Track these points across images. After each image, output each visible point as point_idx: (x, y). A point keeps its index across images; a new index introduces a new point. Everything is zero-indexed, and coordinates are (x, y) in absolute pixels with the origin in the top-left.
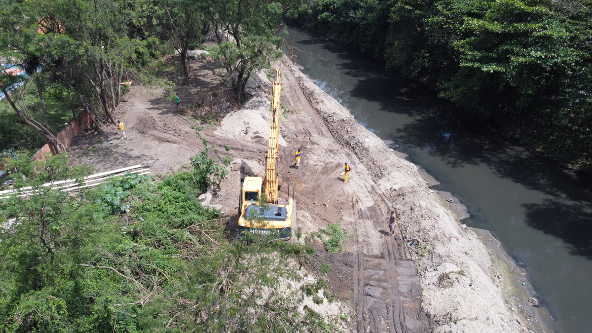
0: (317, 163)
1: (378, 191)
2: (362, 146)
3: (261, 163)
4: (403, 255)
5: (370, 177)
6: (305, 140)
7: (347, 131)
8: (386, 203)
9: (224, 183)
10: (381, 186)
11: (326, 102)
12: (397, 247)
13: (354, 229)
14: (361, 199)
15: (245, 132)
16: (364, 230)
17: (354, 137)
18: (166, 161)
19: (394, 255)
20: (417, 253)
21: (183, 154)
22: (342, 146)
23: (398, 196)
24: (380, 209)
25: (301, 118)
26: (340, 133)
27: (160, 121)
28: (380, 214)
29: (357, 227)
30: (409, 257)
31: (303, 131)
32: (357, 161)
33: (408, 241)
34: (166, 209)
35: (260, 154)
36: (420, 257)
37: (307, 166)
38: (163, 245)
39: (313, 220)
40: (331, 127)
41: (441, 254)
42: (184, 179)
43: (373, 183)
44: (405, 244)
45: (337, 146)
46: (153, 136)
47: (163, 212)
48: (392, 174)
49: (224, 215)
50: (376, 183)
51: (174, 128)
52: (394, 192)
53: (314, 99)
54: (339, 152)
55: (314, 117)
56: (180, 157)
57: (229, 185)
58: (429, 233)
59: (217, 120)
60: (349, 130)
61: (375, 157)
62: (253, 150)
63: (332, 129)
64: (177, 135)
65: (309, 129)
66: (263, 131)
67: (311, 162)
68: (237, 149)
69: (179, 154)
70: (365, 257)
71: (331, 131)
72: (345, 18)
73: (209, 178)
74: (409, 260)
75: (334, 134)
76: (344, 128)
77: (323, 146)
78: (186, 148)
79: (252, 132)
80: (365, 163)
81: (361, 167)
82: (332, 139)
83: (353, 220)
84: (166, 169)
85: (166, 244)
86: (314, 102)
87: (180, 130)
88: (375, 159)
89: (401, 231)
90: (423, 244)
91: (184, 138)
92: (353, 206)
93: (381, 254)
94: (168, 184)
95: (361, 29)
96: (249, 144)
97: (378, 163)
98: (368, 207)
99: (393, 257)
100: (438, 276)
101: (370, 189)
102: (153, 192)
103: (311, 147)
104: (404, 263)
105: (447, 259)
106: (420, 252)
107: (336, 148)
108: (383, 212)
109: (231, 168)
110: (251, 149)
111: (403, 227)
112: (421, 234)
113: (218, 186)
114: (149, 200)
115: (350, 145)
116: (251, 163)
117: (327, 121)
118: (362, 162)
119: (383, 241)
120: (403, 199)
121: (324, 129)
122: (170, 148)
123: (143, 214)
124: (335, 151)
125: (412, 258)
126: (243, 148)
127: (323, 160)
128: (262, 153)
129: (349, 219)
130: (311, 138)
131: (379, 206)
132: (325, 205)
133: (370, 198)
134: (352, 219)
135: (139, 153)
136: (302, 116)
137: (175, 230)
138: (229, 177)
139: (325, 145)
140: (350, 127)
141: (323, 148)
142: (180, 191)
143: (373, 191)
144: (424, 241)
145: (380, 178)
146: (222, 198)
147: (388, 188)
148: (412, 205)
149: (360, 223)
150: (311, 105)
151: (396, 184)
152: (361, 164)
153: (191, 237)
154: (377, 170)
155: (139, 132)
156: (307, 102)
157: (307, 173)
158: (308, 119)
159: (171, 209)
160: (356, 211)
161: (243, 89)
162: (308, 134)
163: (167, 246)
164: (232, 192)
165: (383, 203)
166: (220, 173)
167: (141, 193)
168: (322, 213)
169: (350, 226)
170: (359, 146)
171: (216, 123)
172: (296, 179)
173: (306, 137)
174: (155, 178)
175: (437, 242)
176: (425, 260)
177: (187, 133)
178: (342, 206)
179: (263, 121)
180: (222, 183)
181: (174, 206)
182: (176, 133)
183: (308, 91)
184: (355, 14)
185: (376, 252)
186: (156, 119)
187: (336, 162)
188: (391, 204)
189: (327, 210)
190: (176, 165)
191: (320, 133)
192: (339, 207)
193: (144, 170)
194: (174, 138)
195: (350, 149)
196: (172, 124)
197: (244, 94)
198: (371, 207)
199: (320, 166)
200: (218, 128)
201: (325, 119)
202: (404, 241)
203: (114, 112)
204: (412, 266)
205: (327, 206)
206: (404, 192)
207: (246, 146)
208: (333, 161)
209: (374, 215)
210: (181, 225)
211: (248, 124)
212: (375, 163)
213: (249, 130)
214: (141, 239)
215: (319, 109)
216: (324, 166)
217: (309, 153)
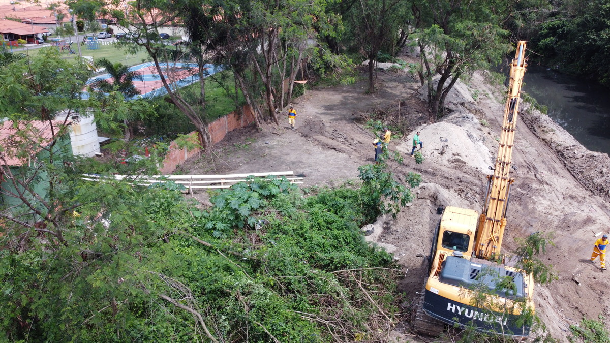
0: (551, 211)
3: (463, 195)
6: (528, 176)
7: (601, 172)
9: (404, 213)
11: (557, 132)
15: (440, 152)
18: (327, 172)
21: (351, 168)
22: (590, 193)
25: (521, 148)
26: (586, 174)
27: (330, 126)
31: (525, 164)
34: (310, 235)
35: (460, 184)
37: (534, 213)
38: (293, 292)
39: (557, 306)
40: (570, 165)
42: (345, 198)
45: (581, 192)
46: (318, 141)
47: (305, 239)
49: (398, 263)
51: (345, 135)
53: (539, 127)
54: (588, 201)
55: (541, 149)
56: (346, 170)
57: (411, 218)
59: (403, 133)
60: (605, 170)
62: (450, 177)
63: (573, 168)
64: (348, 144)
65: (534, 163)
66: (466, 154)
67: (540, 208)
68: (426, 172)
69: (345, 166)
71: (570, 169)
72: (582, 41)
73: (383, 202)
75: (575, 175)
76: (596, 167)
77: (559, 189)
78: (357, 160)
79: (451, 152)
82: (573, 181)
84: (324, 182)
85: (298, 291)
86: (539, 130)
87: (352, 139)
91: (355, 149)
94: (323, 201)
95: (605, 54)
96: (443, 168)
102: (300, 208)
103: (538, 187)
107: (581, 194)
109: (417, 193)
110: (447, 175)
113: (394, 216)
114: (290, 217)
115: (607, 193)
116: (448, 192)
117: (562, 155)
121: (558, 166)
122: (335, 157)
123: (277, 235)
124: (580, 199)
126: (436, 172)
127: (560, 207)
128: (463, 183)
130: (537, 175)
132: (577, 283)
135: (296, 157)
136: (522, 146)
137: (316, 271)
138: (412, 207)
139: (561, 188)
140: (606, 167)
141: (558, 191)
142: (337, 214)
146: (398, 235)
150: (535, 134)
153: (339, 288)
155: (303, 135)
156: (527, 129)
157: (533, 224)
158: (532, 150)
159: (317, 237)
161: (441, 102)
162: (532, 169)
163: (299, 295)
164: (415, 229)
166: (401, 195)
167: (282, 206)
168: (572, 294)
171: (401, 136)
172: (516, 228)
173: (530, 173)
174: (307, 191)
177: (361, 143)
179: (469, 140)
180: (400, 213)
181: (323, 233)
182: (347, 141)
183: (529, 117)
184: (598, 35)
186: (326, 124)
187: (584, 216)
189: (580, 292)
190: (338, 178)
191: (552, 170)
192: (599, 289)
193: (297, 179)
194: (343, 146)
195: (605, 199)
196: (344, 132)
197: (442, 109)
199: (556, 217)
200: (403, 143)
201: (558, 152)
203: (280, 112)
205: (580, 284)
207: (440, 170)
208: (579, 212)
210: (329, 265)
211: (446, 141)
213: (446, 150)
214: (261, 273)
215: (549, 139)
216: (562, 217)
217: (536, 196)
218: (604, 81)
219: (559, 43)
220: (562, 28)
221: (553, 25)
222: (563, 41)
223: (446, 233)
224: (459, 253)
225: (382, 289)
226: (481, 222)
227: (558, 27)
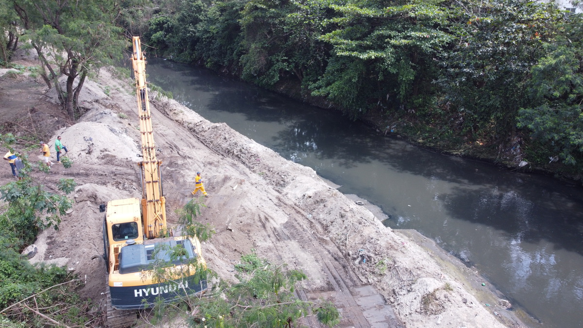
1: (287, 202)
2: (248, 153)
3: (121, 187)
4: (355, 279)
5: (270, 186)
6: (172, 155)
7: (225, 139)
8: (303, 215)
9: (66, 222)
10: (289, 196)
11: (185, 112)
12: (343, 270)
13: (277, 256)
14: (271, 215)
15: (87, 152)
16: (291, 256)
17: (236, 144)
19: (345, 282)
20: (373, 273)
22: (222, 157)
23: (315, 203)
24: (298, 223)
25: (161, 132)
26: (215, 142)
28: (301, 230)
29: (281, 253)
30: (365, 281)
31: (167, 145)
32: (247, 170)
33: (354, 259)
35: (115, 177)
36: (379, 278)
37: (185, 185)
39: (221, 254)
40: (202, 138)
41: (408, 267)
43: (277, 194)
44: (352, 264)
45: (215, 158)
48: (298, 178)
49: (75, 273)
50: (280, 193)
52: (309, 200)
53: (171, 110)
54: (222, 163)
55: (177, 129)
57: (76, 224)
58: (378, 242)
60: (227, 136)
61: (269, 163)
62: (104, 174)
63: (205, 140)
65: (175, 143)
66: (114, 148)
67: (189, 180)
68: (78, 174)
70: (308, 294)
71: (203, 141)
72: (185, 33)
73: (39, 218)
74: (366, 284)
75: (207, 145)
76: (220, 135)
77: (199, 159)
79: (98, 150)
80: (258, 171)
81: (255, 177)
82: (207, 150)
83: (271, 245)
86: (171, 114)
88: (270, 165)
89: (338, 247)
90: (377, 259)
92: (264, 226)
93: (327, 284)
95: (204, 43)
96: (95, 167)
97: (275, 169)
98: (284, 224)
99: (344, 285)
100: (419, 299)
101: (276, 201)
103: (183, 162)
104: (362, 290)
105: (419, 272)
106: (376, 270)
108: (305, 227)
109: (75, 198)
110: (100, 172)
111: (338, 241)
112: (368, 245)
113: (56, 228)
115: (233, 154)
116: (106, 188)
117: (194, 131)
118: (254, 171)
119: (321, 264)
120: (325, 206)
121: (193, 140)
124: (216, 163)
125: (370, 281)
126: (88, 172)
128: (118, 176)
129: (265, 243)
130: (180, 152)
131: (296, 221)
132: (231, 230)
133: (280, 212)
134: (269, 243)
136: (161, 130)
138: (73, 213)
139: (200, 158)
140: (227, 133)
141: (199, 162)
143: (280, 203)
144: (376, 255)
145: (283, 186)
146: (66, 245)
147: (300, 195)
148: (341, 211)
149: (282, 247)
150: (168, 118)
151: (307, 189)
152: (253, 174)
154: (276, 178)
156: (161, 115)
158: (170, 132)
160: (270, 232)
161: (75, 103)
162: (174, 148)
164: (83, 234)
165: (300, 215)
166: (58, 205)
168: (230, 241)
169: (270, 254)
170: (245, 154)
172: (175, 202)
173: (174, 152)
175: (395, 252)
176: (387, 280)
178: (250, 228)
179: (112, 135)
180: (62, 223)
183: (160, 104)
184: (196, 28)
185: (319, 282)
187: (221, 176)
188: (311, 216)
189: (234, 237)
191: (190, 145)
192: (246, 230)
195: (233, 158)
197: (78, 109)
198: (287, 223)
201: (191, 129)
202: (348, 260)
204: (375, 292)
205: (233, 230)
206: (322, 197)
207: (93, 169)
208: (218, 174)
209: (295, 233)
211: (91, 140)
212: (271, 169)
213: (92, 148)
215: (181, 119)
216: (207, 182)
217: (183, 170)
218: (209, 65)
219: (167, 36)
220: (166, 23)
221: (159, 21)
222: (170, 34)
223: (114, 227)
224: (131, 241)
225: (64, 306)
226: (143, 207)
227: (164, 23)
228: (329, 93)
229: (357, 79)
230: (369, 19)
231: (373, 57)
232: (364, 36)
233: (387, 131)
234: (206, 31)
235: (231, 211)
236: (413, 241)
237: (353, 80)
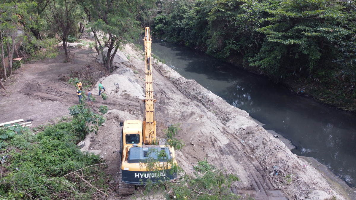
0: (175, 112)
1: (229, 131)
2: (207, 99)
3: (132, 113)
4: (270, 185)
5: (219, 120)
6: (162, 97)
7: (194, 89)
8: (238, 140)
9: (101, 130)
10: (230, 127)
11: (171, 72)
12: (262, 178)
13: (220, 164)
14: (218, 138)
15: (115, 91)
16: (229, 165)
17: (200, 93)
18: (48, 115)
19: (263, 186)
20: (282, 182)
21: (63, 109)
22: (191, 100)
23: (247, 134)
24: (235, 145)
25: (156, 82)
26: (187, 91)
27: (44, 86)
28: (237, 150)
29: (223, 163)
30: (276, 187)
31: (159, 91)
32: (206, 110)
33: (270, 172)
34: (43, 157)
35: (129, 107)
36: (286, 186)
37: (168, 115)
38: (39, 197)
39: (186, 159)
40: (180, 88)
41: (306, 182)
42: (63, 129)
43: (223, 125)
44: (268, 175)
45: (187, 100)
46: (37, 96)
47: (41, 161)
48: (237, 117)
49: (103, 159)
50: (225, 125)
51: (56, 90)
52: (243, 131)
53: (163, 70)
54: (190, 104)
55: (166, 82)
56: (61, 111)
57: (106, 132)
58: (287, 163)
59: (92, 83)
60: (195, 88)
61: (219, 106)
62: (123, 104)
63: (181, 89)
64: (58, 95)
65: (164, 89)
66: (130, 90)
67: (171, 112)
68: (109, 104)
69: (59, 109)
70: (238, 190)
72: (174, 25)
73: (88, 126)
74: (277, 189)
75: (183, 92)
76: (191, 87)
77: (177, 100)
78: (66, 104)
79: (121, 91)
80: (212, 111)
81: (210, 114)
82: (182, 96)
83: (217, 156)
84: (47, 122)
85: (42, 195)
86: (163, 72)
87: (61, 91)
88: (220, 107)
89: (260, 163)
90: (286, 174)
91: (64, 97)
92: (213, 145)
93: (251, 185)
94: (49, 134)
95: (186, 31)
96: (119, 100)
97: (223, 110)
98: (226, 145)
99: (262, 188)
101: (222, 130)
102: (32, 142)
103: (168, 101)
104: (274, 193)
105: (314, 186)
106: (284, 181)
107: (187, 101)
108: (239, 148)
109: (107, 117)
110: (121, 104)
111: (260, 159)
112: (280, 164)
113: (96, 133)
114: (27, 149)
115: (198, 99)
116: (124, 113)
117: (176, 83)
118: (210, 111)
119: (248, 173)
120: (253, 136)
121: (175, 89)
122: (51, 104)
123: (19, 163)
124: (187, 104)
125: (279, 187)
126: (115, 103)
127: (179, 110)
128: (131, 106)
129: (213, 155)
130: (166, 95)
131: (234, 143)
132: (193, 145)
133: (224, 137)
134: (215, 156)
135: (24, 109)
136: (156, 81)
137: (52, 179)
138: (105, 125)
139: (178, 100)
140: (195, 86)
141: (177, 102)
142: (59, 140)
143: (225, 131)
144: (285, 171)
145: (227, 121)
146: (100, 143)
147: (237, 128)
148: (263, 140)
149: (224, 159)
150: (161, 74)
151: (243, 125)
152: (209, 112)
153: (70, 185)
154: (223, 116)
155: (26, 94)
156: (157, 73)
157: (169, 120)
158: (161, 83)
159: (48, 157)
160: (217, 149)
161: (111, 63)
162: (163, 93)
163: (43, 197)
164: (109, 138)
165: (236, 140)
166: (98, 120)
167: (19, 143)
168: (192, 151)
169: (216, 162)
170: (205, 99)
171: (91, 85)
172: (161, 125)
173: (163, 95)
174: (36, 130)
175: (298, 171)
176: (291, 188)
177: (67, 93)
178: (204, 145)
179: (130, 83)
180: (99, 130)
181: (53, 153)
182: (58, 93)
183: (157, 66)
184: (181, 23)
185: (246, 184)
186: (41, 84)
187: (189, 111)
188: (243, 141)
189: (195, 149)
190: (56, 118)
191: (173, 92)
192: (202, 145)
193: (27, 123)
194: (55, 97)
195: (197, 102)
196: (55, 88)
197: (112, 67)
198: (228, 144)
199: (178, 115)
200: (93, 89)
201: (174, 82)
202: (266, 172)
203: (5, 81)
204: (282, 195)
205: (194, 145)
206: (252, 130)
207: (117, 101)
208: (187, 110)
209: (233, 151)
210: (60, 172)
211: (118, 84)
212: (221, 110)
213: (118, 89)
214: (12, 192)
215: (168, 76)
216: (181, 114)
217: (167, 106)
218: (187, 45)
219: (164, 27)
220: (164, 19)
221: (160, 18)
222: (166, 26)
223: (127, 136)
224: (135, 145)
225: (97, 177)
226: (144, 125)
227: (163, 19)
228: (261, 65)
229: (280, 57)
230: (291, 19)
231: (292, 43)
232: (287, 30)
233: (298, 92)
234: (187, 24)
235: (194, 133)
236: (312, 165)
237: (278, 58)
